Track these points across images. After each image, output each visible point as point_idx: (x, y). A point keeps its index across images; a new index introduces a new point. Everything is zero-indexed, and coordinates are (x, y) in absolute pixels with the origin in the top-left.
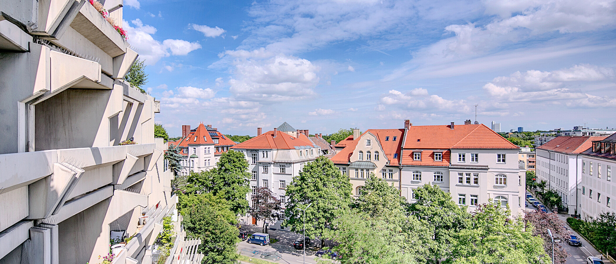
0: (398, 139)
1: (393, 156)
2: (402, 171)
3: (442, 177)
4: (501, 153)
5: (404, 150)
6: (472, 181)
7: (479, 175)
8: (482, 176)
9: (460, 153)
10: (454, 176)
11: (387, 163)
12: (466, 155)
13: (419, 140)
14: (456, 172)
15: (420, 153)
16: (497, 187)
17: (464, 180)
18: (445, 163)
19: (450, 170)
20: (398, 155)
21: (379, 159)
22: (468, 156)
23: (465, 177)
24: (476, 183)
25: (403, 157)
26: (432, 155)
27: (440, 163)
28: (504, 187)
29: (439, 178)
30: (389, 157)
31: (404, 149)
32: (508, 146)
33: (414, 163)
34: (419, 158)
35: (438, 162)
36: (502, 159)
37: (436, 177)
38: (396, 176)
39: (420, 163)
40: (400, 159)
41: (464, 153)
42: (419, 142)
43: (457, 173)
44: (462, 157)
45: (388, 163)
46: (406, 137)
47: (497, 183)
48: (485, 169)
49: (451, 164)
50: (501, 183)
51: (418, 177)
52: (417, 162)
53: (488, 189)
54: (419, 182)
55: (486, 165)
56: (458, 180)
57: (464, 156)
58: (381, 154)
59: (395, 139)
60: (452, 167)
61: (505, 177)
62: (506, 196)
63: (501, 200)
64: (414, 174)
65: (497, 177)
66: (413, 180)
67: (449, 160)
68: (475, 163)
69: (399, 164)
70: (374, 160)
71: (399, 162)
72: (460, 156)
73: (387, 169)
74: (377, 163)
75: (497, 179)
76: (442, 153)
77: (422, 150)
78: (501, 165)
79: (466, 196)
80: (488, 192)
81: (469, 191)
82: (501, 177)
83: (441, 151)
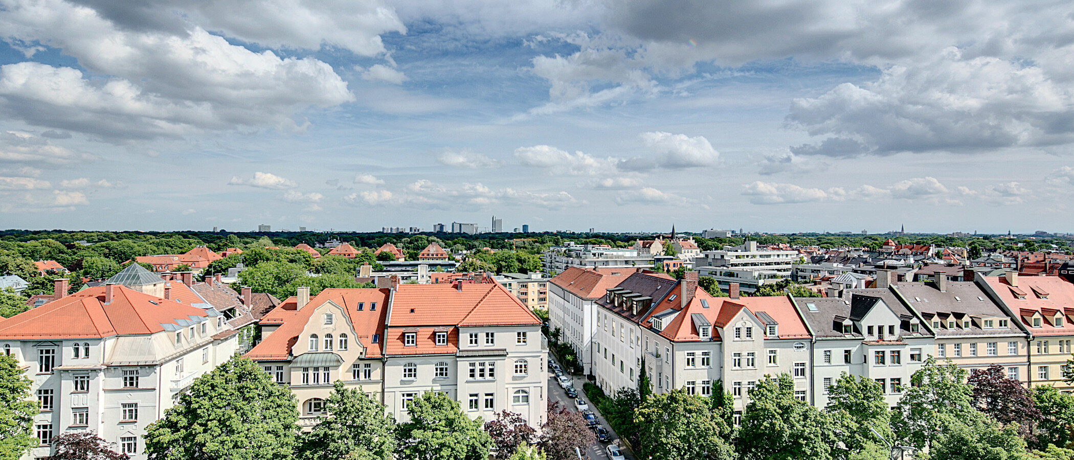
0: (379, 308)
1: (371, 339)
2: (386, 367)
3: (446, 369)
4: (522, 330)
5: (389, 330)
6: (487, 372)
7: (496, 364)
8: (499, 364)
9: (471, 332)
10: (464, 367)
11: (361, 353)
12: (479, 335)
13: (412, 311)
14: (466, 362)
15: (415, 334)
16: (517, 379)
17: (477, 373)
18: (451, 348)
19: (458, 359)
20: (380, 337)
21: (348, 348)
22: (482, 337)
23: (478, 368)
24: (492, 375)
25: (388, 340)
26: (433, 336)
27: (444, 349)
28: (525, 377)
29: (442, 372)
30: (364, 340)
31: (390, 327)
32: (529, 320)
33: (406, 351)
34: (413, 342)
35: (442, 347)
36: (522, 337)
37: (439, 370)
38: (376, 375)
39: (416, 349)
40: (383, 345)
41: (476, 332)
42: (413, 314)
43: (468, 363)
44: (474, 339)
45: (364, 354)
46: (392, 305)
47: (516, 371)
48: (502, 354)
49: (459, 349)
50: (521, 371)
51: (411, 372)
52: (410, 348)
53: (506, 382)
54: (413, 381)
55: (504, 348)
56: (469, 373)
57: (476, 336)
58: (351, 338)
59: (373, 306)
60: (461, 354)
61: (525, 363)
62: (527, 390)
63: (521, 394)
64: (405, 368)
65: (516, 364)
66: (403, 378)
67: (456, 344)
68: (490, 346)
69: (382, 354)
70: (339, 349)
71: (382, 350)
72: (471, 336)
73: (362, 364)
74: (343, 354)
75: (516, 366)
76: (447, 332)
77: (418, 328)
78: (522, 348)
79: (480, 395)
80: (507, 386)
81: (482, 389)
82: (521, 364)
83: (445, 329)
